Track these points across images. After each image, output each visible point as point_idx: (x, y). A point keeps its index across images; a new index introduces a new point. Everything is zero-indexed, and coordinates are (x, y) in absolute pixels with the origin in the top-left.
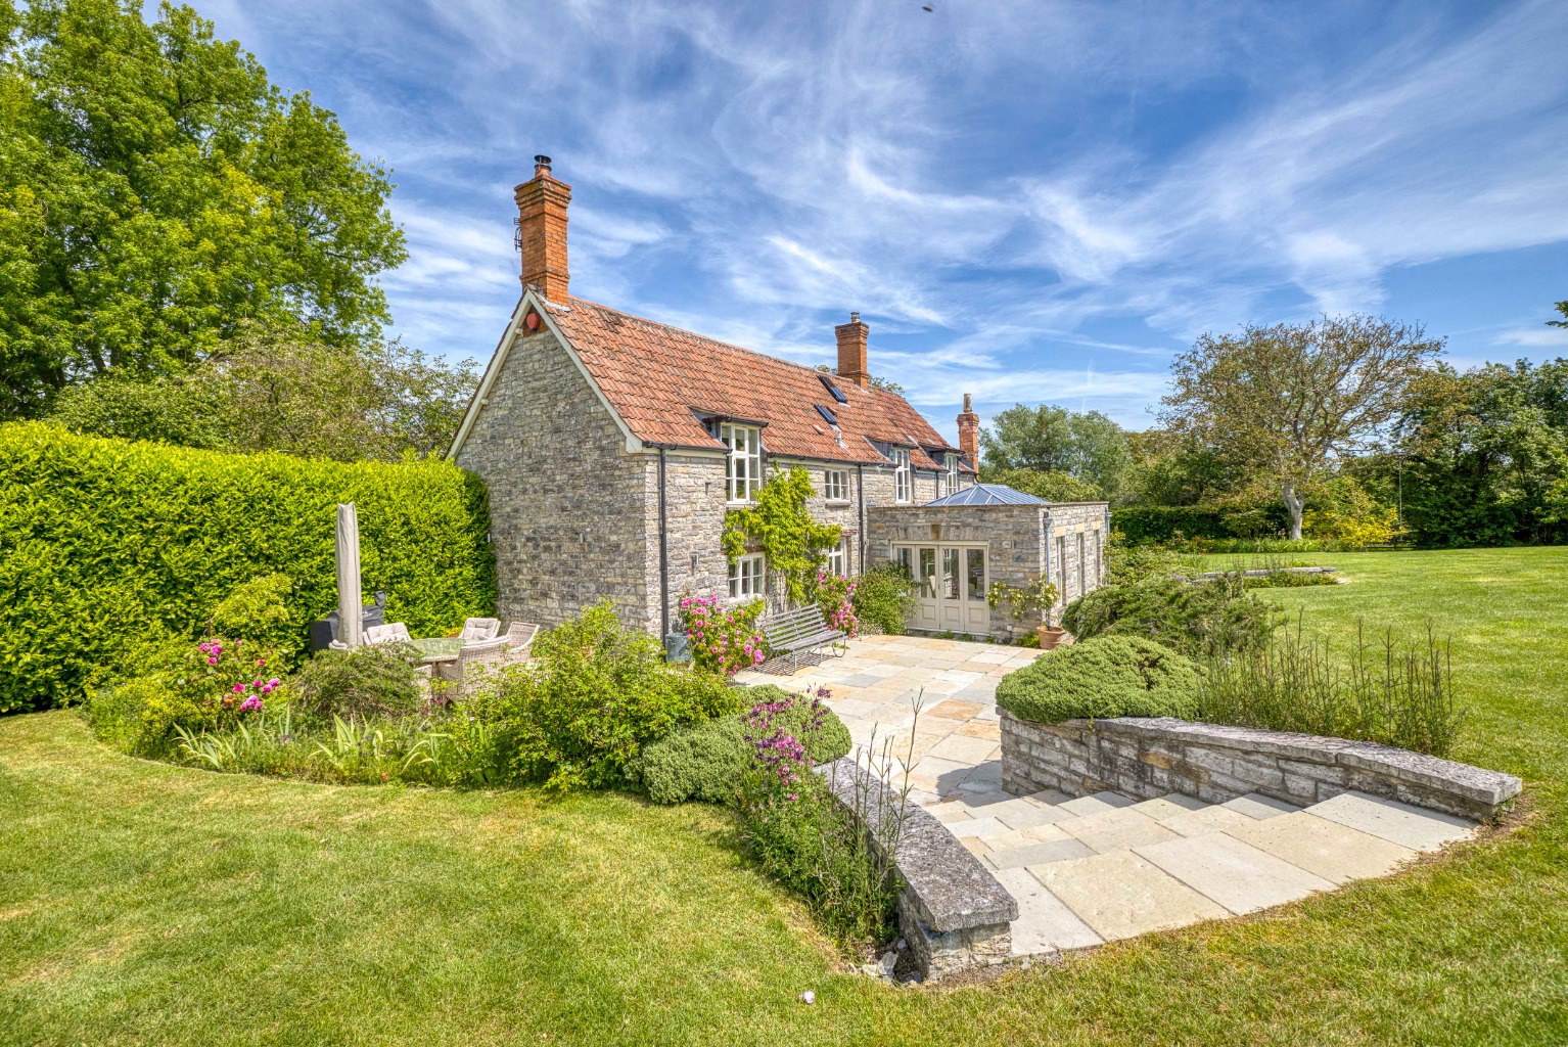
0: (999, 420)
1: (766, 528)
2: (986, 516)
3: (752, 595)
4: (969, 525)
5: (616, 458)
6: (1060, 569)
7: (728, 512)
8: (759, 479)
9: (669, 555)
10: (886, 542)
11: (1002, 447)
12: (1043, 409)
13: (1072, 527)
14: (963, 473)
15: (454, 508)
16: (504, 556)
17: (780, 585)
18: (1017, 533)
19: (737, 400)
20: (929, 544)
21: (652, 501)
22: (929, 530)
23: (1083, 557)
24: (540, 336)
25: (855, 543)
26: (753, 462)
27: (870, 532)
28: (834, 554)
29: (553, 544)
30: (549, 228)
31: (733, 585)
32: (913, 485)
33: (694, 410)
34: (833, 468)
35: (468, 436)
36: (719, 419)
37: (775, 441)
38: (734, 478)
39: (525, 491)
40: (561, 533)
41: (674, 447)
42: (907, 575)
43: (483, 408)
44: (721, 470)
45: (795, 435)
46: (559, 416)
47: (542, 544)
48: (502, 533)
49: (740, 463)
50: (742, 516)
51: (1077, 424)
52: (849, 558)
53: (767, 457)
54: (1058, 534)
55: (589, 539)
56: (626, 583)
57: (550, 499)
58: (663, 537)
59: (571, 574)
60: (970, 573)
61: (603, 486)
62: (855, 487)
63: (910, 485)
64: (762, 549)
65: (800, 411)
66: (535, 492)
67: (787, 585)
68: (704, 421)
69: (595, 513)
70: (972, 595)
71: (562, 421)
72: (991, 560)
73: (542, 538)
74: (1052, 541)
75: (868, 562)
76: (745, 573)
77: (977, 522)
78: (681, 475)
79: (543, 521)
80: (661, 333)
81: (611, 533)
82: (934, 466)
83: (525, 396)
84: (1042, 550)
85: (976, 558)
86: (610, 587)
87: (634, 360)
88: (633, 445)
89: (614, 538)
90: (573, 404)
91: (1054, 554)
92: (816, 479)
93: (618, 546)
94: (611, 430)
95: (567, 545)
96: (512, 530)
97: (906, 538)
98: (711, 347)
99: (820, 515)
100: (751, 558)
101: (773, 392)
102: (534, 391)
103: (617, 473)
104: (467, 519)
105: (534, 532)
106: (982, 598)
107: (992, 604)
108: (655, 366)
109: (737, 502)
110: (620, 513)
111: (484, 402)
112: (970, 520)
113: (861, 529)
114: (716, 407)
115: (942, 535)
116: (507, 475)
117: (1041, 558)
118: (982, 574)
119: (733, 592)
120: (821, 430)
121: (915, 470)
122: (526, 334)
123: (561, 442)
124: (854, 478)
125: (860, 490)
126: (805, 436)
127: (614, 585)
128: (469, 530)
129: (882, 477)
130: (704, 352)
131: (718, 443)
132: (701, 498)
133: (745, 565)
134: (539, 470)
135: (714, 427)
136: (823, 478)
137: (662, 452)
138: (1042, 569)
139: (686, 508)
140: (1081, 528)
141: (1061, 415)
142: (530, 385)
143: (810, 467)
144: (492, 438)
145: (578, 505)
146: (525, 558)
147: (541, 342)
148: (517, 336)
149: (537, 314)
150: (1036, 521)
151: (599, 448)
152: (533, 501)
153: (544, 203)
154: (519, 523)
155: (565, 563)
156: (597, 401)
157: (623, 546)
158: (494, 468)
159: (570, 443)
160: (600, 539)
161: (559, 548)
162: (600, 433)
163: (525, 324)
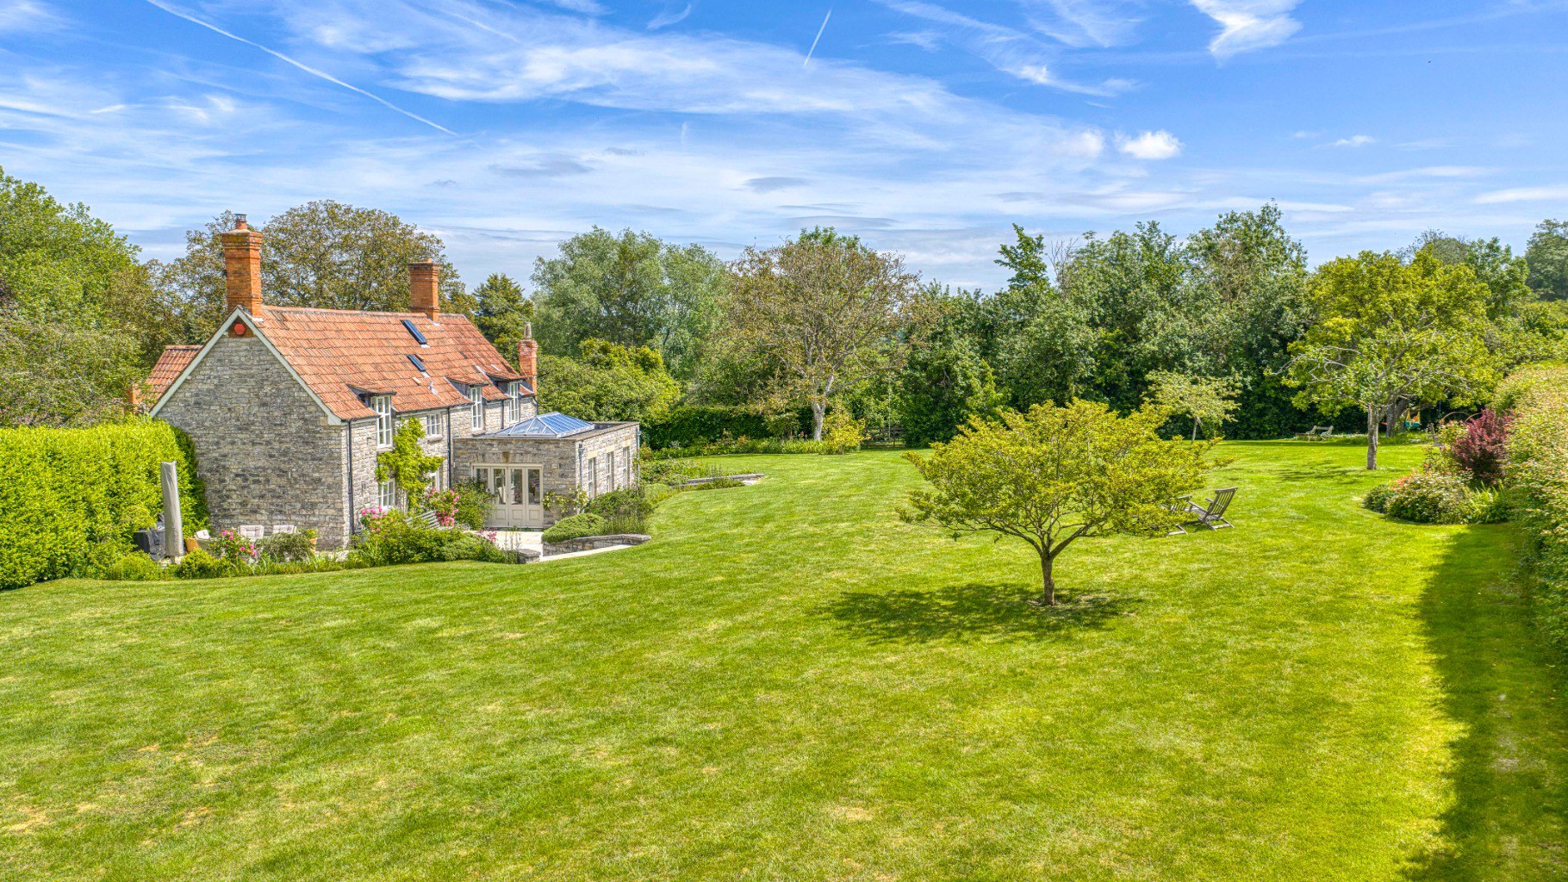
2: (541, 447)
3: (388, 507)
4: (529, 453)
5: (317, 426)
6: (592, 481)
7: (378, 455)
8: (391, 429)
9: (353, 484)
10: (468, 464)
12: (630, 237)
13: (603, 450)
14: (524, 397)
16: (212, 487)
17: (403, 499)
18: (562, 458)
20: (501, 465)
21: (344, 453)
22: (501, 456)
23: (613, 470)
24: (248, 340)
25: (446, 467)
26: (387, 419)
27: (456, 457)
28: (431, 475)
29: (262, 479)
30: (251, 267)
31: (381, 500)
32: (484, 415)
33: (351, 387)
34: (430, 414)
35: (170, 400)
36: (369, 395)
37: (400, 401)
38: (378, 431)
39: (233, 443)
40: (269, 471)
41: (356, 420)
42: (484, 488)
43: (186, 381)
44: (373, 428)
45: (406, 391)
46: (266, 396)
47: (251, 478)
48: (210, 470)
49: (381, 421)
50: (384, 456)
51: (674, 262)
52: (441, 477)
53: (397, 413)
54: (590, 455)
55: (295, 476)
56: (327, 502)
57: (257, 449)
58: (350, 474)
59: (279, 497)
60: (530, 485)
61: (306, 443)
62: (445, 425)
63: (481, 415)
64: (394, 476)
65: (403, 366)
66: (244, 444)
67: (407, 499)
68: (360, 395)
69: (302, 459)
70: (531, 501)
71: (268, 399)
72: (544, 476)
73: (251, 475)
74: (585, 462)
75: (454, 479)
76: (385, 492)
77: (535, 451)
78: (359, 435)
79: (252, 464)
81: (313, 471)
82: (500, 395)
83: (231, 378)
84: (578, 469)
85: (534, 475)
86: (313, 505)
87: (306, 352)
88: (333, 421)
89: (316, 475)
90: (279, 389)
91: (585, 471)
92: (422, 423)
93: (320, 480)
94: (313, 409)
95: (274, 479)
96: (219, 469)
97: (484, 461)
99: (426, 449)
100: (389, 482)
102: (240, 376)
103: (318, 435)
105: (243, 471)
106: (538, 503)
107: (545, 507)
108: (316, 351)
109: (383, 446)
110: (321, 459)
111: (189, 378)
112: (530, 449)
113: (450, 456)
114: (366, 385)
115: (510, 459)
116: (215, 431)
117: (577, 474)
118: (538, 485)
119: (381, 505)
120: (417, 380)
121: (486, 403)
122: (230, 336)
123: (268, 413)
124: (445, 418)
125: (449, 426)
126: (411, 391)
127: (316, 504)
129: (461, 413)
131: (369, 411)
132: (366, 449)
133: (386, 487)
134: (247, 429)
135: (366, 399)
136: (426, 422)
137: (349, 423)
138: (578, 482)
139: (359, 455)
140: (611, 448)
141: (654, 245)
142: (237, 372)
143: (419, 416)
144: (196, 403)
145: (285, 454)
146: (234, 488)
147: (249, 344)
148: (223, 336)
149: (245, 326)
150: (574, 450)
151: (302, 419)
152: (241, 450)
153: (248, 250)
154: (227, 464)
155: (274, 491)
156: (301, 389)
157: (323, 480)
158: (200, 425)
159: (276, 414)
160: (304, 475)
161: (268, 481)
162: (303, 410)
163: (231, 329)
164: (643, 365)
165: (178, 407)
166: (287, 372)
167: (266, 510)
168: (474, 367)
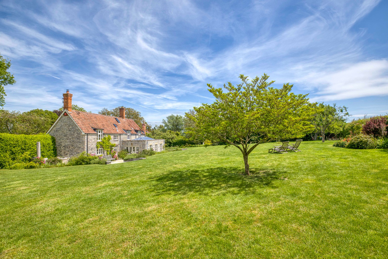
0: (168, 118)
1: (103, 144)
2: (139, 142)
3: (101, 154)
5: (80, 135)
7: (97, 142)
8: (102, 137)
9: (88, 148)
10: (124, 146)
11: (168, 124)
13: (154, 143)
14: (142, 134)
15: (50, 142)
16: (58, 149)
17: (105, 152)
18: (143, 144)
19: (99, 125)
20: (131, 146)
21: (86, 141)
22: (131, 144)
23: (157, 148)
24: (67, 116)
25: (119, 146)
26: (101, 135)
27: (122, 144)
28: (115, 148)
29: (68, 147)
30: (69, 101)
31: (98, 152)
33: (92, 127)
34: (115, 135)
35: (51, 130)
36: (96, 129)
37: (105, 131)
38: (98, 137)
39: (63, 139)
40: (70, 145)
41: (89, 134)
42: (128, 151)
43: (54, 126)
44: (96, 136)
45: (109, 130)
46: (70, 129)
47: (66, 147)
48: (58, 145)
49: (99, 135)
50: (99, 143)
52: (118, 149)
53: (104, 134)
54: (150, 144)
55: (75, 146)
57: (68, 140)
58: (87, 146)
59: (72, 151)
61: (78, 139)
62: (119, 138)
63: (130, 137)
64: (102, 147)
65: (110, 126)
66: (65, 139)
67: (107, 153)
69: (77, 143)
72: (139, 148)
74: (148, 145)
75: (121, 149)
76: (100, 151)
77: (137, 143)
78: (90, 137)
79: (67, 144)
80: (86, 114)
82: (136, 133)
83: (63, 125)
85: (137, 148)
87: (82, 120)
88: (83, 134)
89: (80, 146)
90: (73, 127)
92: (112, 137)
93: (80, 147)
94: (79, 131)
95: (71, 147)
96: (60, 145)
97: (127, 145)
98: (95, 115)
99: (112, 142)
100: (101, 149)
101: (106, 122)
102: (65, 124)
103: (80, 137)
104: (52, 144)
105: (65, 145)
108: (86, 120)
109: (99, 141)
110: (81, 142)
111: (55, 125)
113: (120, 144)
114: (95, 127)
115: (133, 145)
116: (59, 137)
119: (98, 153)
120: (114, 129)
121: (132, 134)
122: (64, 116)
123: (70, 132)
124: (119, 136)
125: (120, 138)
126: (111, 130)
127: (79, 152)
128: (52, 145)
129: (125, 136)
130: (94, 116)
131: (96, 132)
132: (93, 141)
133: (100, 150)
134: (66, 136)
135: (95, 130)
136: (113, 136)
137: (87, 134)
139: (91, 142)
140: (156, 144)
143: (111, 135)
144: (56, 131)
145: (73, 141)
146: (63, 149)
147: (67, 117)
148: (62, 116)
149: (67, 113)
150: (145, 143)
151: (77, 133)
152: (65, 141)
153: (68, 97)
154: (62, 144)
155: (71, 150)
156: (77, 127)
157: (81, 147)
158: (57, 135)
159: (72, 132)
160: (77, 146)
161: (70, 147)
162: (78, 131)
163: (64, 114)
164: (177, 134)
165: (52, 132)
166: (75, 123)
167: (69, 154)
168: (131, 128)
